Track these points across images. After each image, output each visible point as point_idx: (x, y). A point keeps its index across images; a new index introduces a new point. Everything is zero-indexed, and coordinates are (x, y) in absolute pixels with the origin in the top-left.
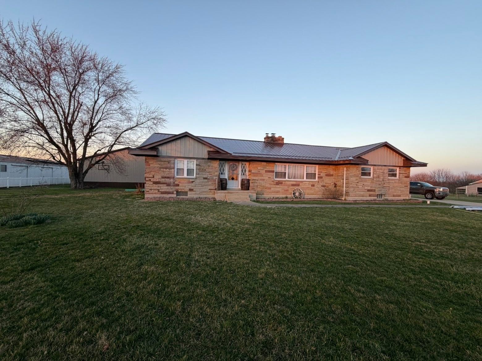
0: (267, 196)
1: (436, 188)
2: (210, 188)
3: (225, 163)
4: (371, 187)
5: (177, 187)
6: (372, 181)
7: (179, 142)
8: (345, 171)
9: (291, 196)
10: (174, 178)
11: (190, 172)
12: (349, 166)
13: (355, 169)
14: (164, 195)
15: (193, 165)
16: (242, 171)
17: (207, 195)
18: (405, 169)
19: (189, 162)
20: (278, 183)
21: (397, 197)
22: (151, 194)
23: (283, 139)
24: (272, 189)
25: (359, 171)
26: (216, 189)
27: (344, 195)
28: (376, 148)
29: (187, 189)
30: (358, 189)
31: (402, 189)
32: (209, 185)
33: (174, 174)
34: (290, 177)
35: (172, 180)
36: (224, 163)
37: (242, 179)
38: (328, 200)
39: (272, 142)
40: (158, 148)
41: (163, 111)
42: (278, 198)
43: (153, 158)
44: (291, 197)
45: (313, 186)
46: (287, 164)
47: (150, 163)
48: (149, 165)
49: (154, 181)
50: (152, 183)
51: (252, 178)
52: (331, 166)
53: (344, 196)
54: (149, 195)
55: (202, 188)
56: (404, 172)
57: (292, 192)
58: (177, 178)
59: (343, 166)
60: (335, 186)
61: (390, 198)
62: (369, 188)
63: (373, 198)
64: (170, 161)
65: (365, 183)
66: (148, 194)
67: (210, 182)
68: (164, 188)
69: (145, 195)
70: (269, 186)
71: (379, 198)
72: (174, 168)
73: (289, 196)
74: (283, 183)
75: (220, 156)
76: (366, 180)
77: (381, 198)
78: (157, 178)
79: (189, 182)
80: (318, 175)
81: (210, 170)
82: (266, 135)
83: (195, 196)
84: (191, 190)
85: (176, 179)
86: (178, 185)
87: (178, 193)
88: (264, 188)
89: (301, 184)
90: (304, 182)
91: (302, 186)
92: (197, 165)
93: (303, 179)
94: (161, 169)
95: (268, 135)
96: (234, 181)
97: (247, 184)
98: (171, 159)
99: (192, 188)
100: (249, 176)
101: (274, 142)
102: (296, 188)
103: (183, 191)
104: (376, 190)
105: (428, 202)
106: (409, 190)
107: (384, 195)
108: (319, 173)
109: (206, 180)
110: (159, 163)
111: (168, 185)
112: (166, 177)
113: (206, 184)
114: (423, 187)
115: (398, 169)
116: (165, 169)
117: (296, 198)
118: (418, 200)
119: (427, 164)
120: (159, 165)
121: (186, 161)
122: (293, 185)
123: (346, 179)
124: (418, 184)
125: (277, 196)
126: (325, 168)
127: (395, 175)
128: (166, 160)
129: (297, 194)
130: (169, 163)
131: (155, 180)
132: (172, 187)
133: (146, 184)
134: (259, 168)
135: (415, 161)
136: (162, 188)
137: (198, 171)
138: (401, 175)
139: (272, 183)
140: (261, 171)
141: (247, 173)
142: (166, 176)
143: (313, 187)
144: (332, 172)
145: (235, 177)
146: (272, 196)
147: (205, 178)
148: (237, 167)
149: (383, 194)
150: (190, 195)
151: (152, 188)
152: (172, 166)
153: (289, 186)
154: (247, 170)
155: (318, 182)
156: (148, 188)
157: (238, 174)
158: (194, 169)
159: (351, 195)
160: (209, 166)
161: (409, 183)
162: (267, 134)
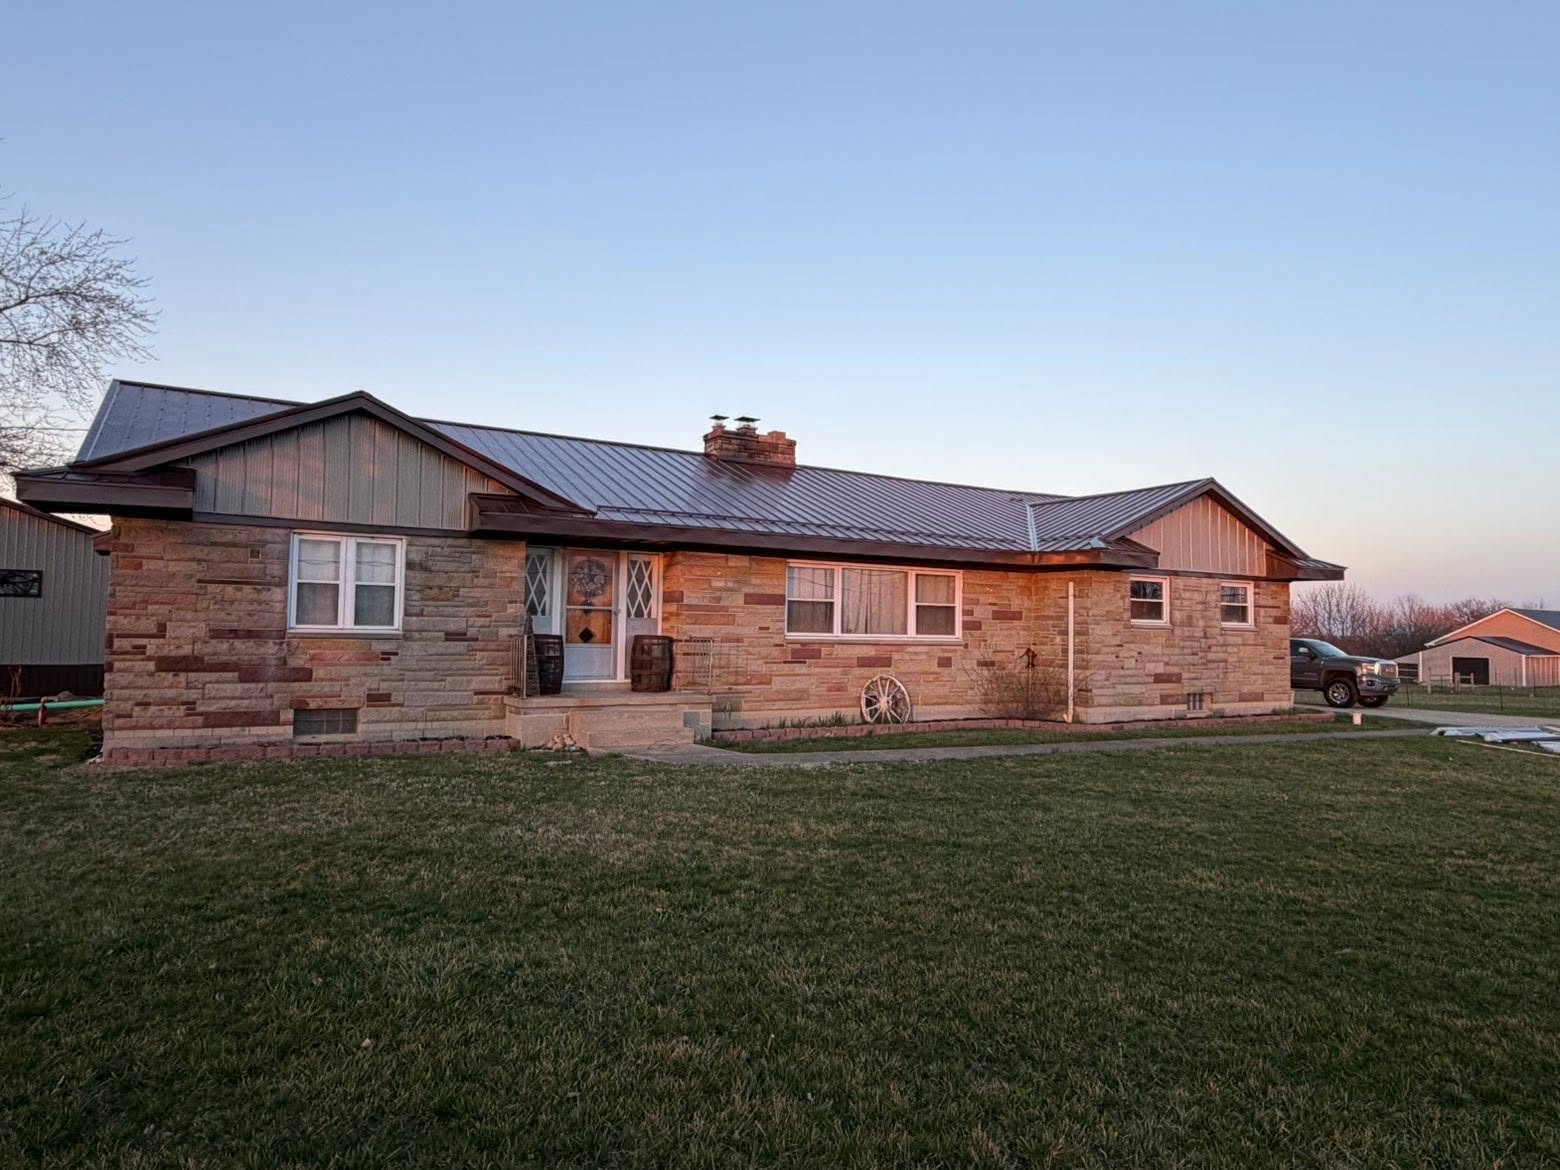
0: (756, 715)
1: (1358, 663)
2: (482, 687)
3: (547, 560)
4: (1167, 664)
5: (300, 688)
6: (1168, 639)
7: (313, 440)
8: (1071, 598)
9: (856, 711)
10: (282, 634)
11: (371, 601)
12: (1085, 574)
13: (1109, 588)
14: (224, 731)
15: (391, 565)
16: (632, 595)
17: (465, 724)
18: (1273, 587)
19: (365, 551)
20: (804, 654)
21: (1255, 704)
22: (143, 728)
23: (792, 444)
24: (778, 684)
25: (1123, 597)
26: (512, 691)
27: (1071, 702)
28: (1177, 503)
29: (353, 695)
30: (1122, 672)
31: (1267, 669)
32: (478, 672)
33: (284, 612)
34: (852, 626)
35: (270, 648)
36: (541, 558)
37: (638, 639)
38: (1012, 723)
39: (744, 457)
40: (194, 472)
41: (116, 254)
42: (799, 726)
43: (162, 523)
44: (858, 719)
45: (945, 662)
46: (838, 567)
47: (141, 551)
48: (140, 565)
49: (165, 652)
50: (151, 666)
51: (683, 630)
52: (1011, 574)
53: (1071, 706)
54: (131, 733)
55: (436, 685)
56: (1271, 602)
57: (864, 696)
58: (303, 637)
59: (1062, 575)
60: (1031, 664)
61: (1231, 708)
62: (1160, 669)
63: (1174, 708)
64: (264, 543)
65: (1146, 649)
66: (121, 729)
67: (479, 655)
68: (226, 692)
69: (107, 734)
70: (764, 670)
71: (1194, 708)
72: (283, 582)
73: (849, 713)
74: (824, 651)
75: (535, 521)
76: (1145, 636)
77: (1201, 708)
78: (186, 635)
79: (369, 658)
80: (966, 613)
81: (477, 593)
82: (714, 422)
83: (403, 732)
84: (377, 699)
85: (295, 642)
86: (306, 675)
87: (305, 717)
88: (742, 679)
89: (896, 656)
90: (909, 649)
91: (903, 668)
92: (410, 565)
93: (905, 632)
94: (211, 588)
95: (724, 422)
96: (593, 650)
97: (663, 659)
98: (269, 534)
99: (384, 687)
100: (665, 619)
101: (751, 456)
102: (878, 673)
103: (334, 704)
104: (1185, 675)
105: (1357, 720)
106: (1289, 671)
107: (1211, 694)
108: (968, 608)
109: (461, 646)
110: (200, 552)
111: (249, 673)
112: (234, 633)
113: (462, 664)
114: (1316, 661)
115: (1250, 588)
116: (230, 588)
117: (878, 721)
118: (1319, 712)
119: (1344, 568)
120: (194, 565)
121: (349, 545)
122: (864, 662)
123: (1077, 633)
124: (1302, 650)
125: (801, 715)
126: (990, 582)
127: (1240, 613)
128: (243, 535)
129: (883, 704)
130: (254, 554)
131: (170, 650)
132: (271, 687)
133: (111, 669)
134: (718, 584)
135: (1305, 557)
136: (211, 690)
137: (417, 596)
138: (1262, 611)
139: (776, 653)
140: (725, 595)
141: (656, 607)
142: (235, 626)
143: (945, 671)
144: (1017, 603)
145: (596, 628)
146: (773, 715)
147: (451, 636)
148: (608, 580)
149: (1208, 689)
150: (371, 727)
151: (154, 693)
152: (275, 569)
153: (847, 667)
154: (653, 592)
155: (966, 646)
156: (126, 693)
157: (609, 616)
158: (393, 588)
159: (1097, 700)
160: (475, 572)
161: (1287, 644)
162: (717, 418)
